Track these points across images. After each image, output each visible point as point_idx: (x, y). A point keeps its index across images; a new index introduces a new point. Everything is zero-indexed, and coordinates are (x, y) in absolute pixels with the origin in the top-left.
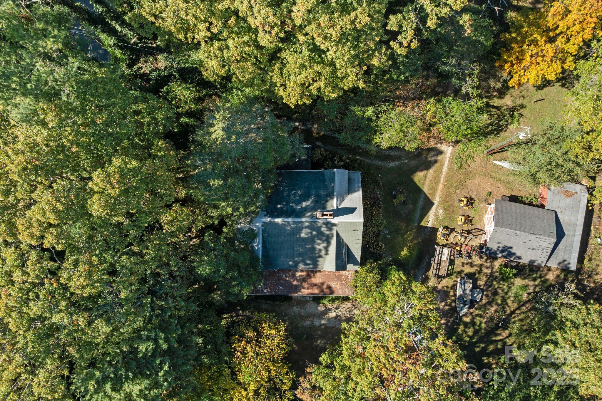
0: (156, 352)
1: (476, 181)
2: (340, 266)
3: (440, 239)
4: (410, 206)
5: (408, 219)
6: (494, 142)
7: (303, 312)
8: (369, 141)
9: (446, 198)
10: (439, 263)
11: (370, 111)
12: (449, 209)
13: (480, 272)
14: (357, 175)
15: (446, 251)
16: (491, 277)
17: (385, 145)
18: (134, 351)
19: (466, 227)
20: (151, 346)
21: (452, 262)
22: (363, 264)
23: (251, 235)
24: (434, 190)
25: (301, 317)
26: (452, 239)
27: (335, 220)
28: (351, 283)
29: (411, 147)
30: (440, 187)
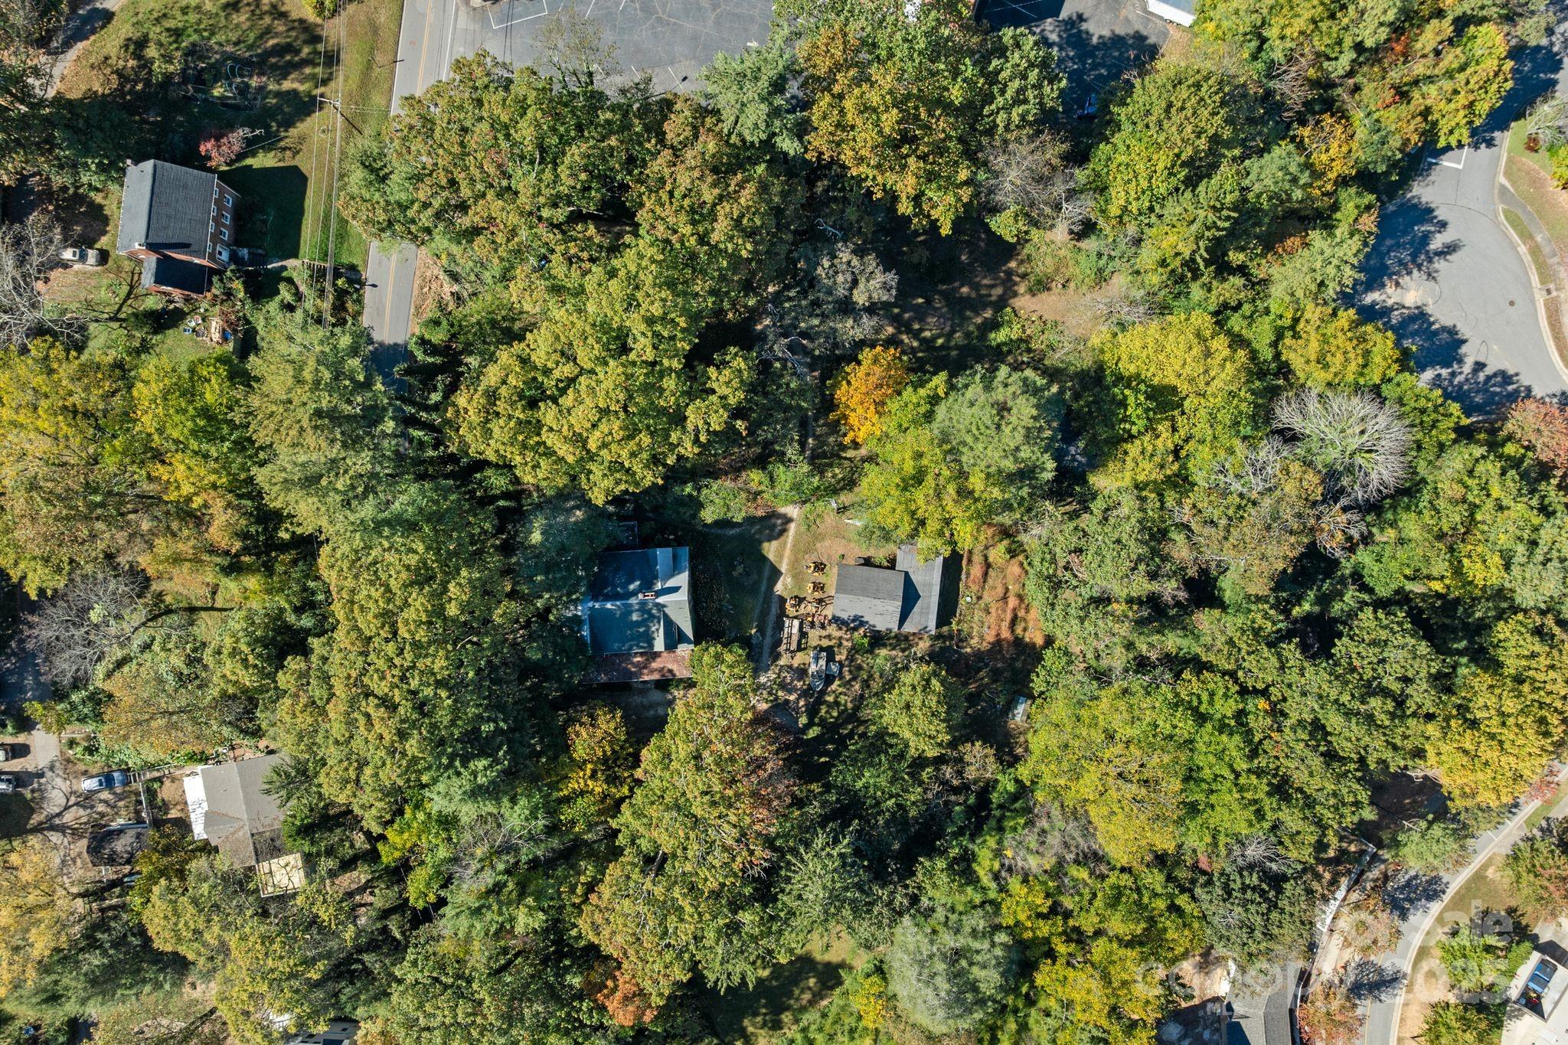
0: (498, 731)
1: (827, 543)
2: (671, 646)
3: (791, 611)
4: (755, 577)
5: (754, 590)
6: (845, 498)
7: (645, 701)
8: (695, 516)
9: (795, 563)
10: (790, 636)
11: (688, 489)
12: (798, 577)
13: (840, 645)
14: (685, 552)
15: (796, 623)
16: (855, 650)
17: (709, 521)
18: (476, 731)
19: (817, 595)
20: (492, 726)
21: (803, 634)
22: (697, 643)
23: (577, 620)
24: (781, 557)
25: (643, 706)
26: (802, 610)
27: (661, 600)
28: (687, 663)
29: (738, 518)
30: (787, 552)
